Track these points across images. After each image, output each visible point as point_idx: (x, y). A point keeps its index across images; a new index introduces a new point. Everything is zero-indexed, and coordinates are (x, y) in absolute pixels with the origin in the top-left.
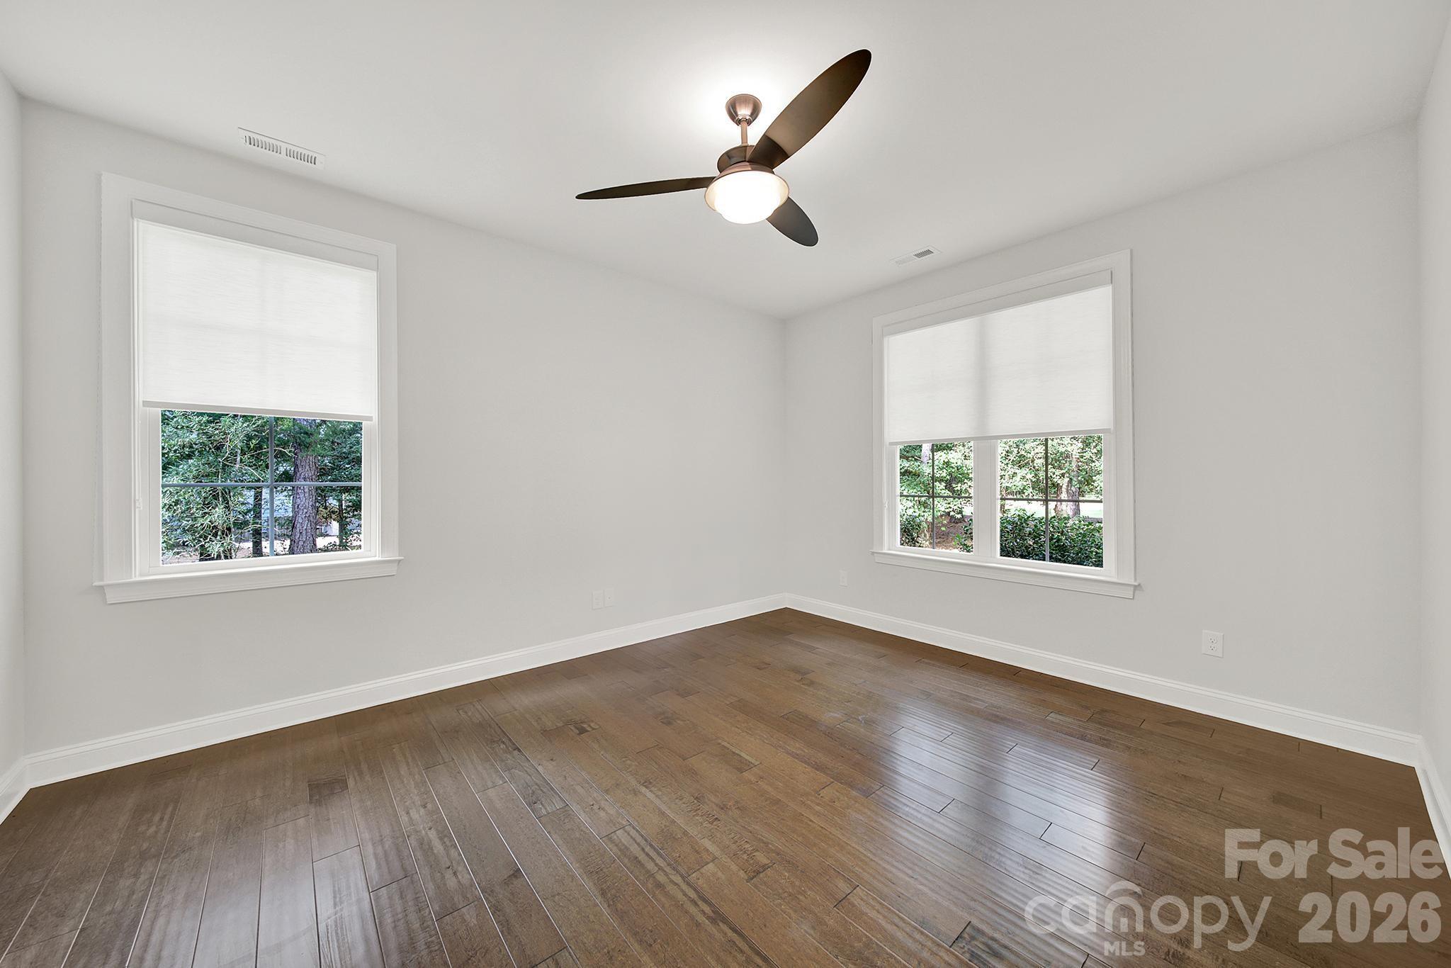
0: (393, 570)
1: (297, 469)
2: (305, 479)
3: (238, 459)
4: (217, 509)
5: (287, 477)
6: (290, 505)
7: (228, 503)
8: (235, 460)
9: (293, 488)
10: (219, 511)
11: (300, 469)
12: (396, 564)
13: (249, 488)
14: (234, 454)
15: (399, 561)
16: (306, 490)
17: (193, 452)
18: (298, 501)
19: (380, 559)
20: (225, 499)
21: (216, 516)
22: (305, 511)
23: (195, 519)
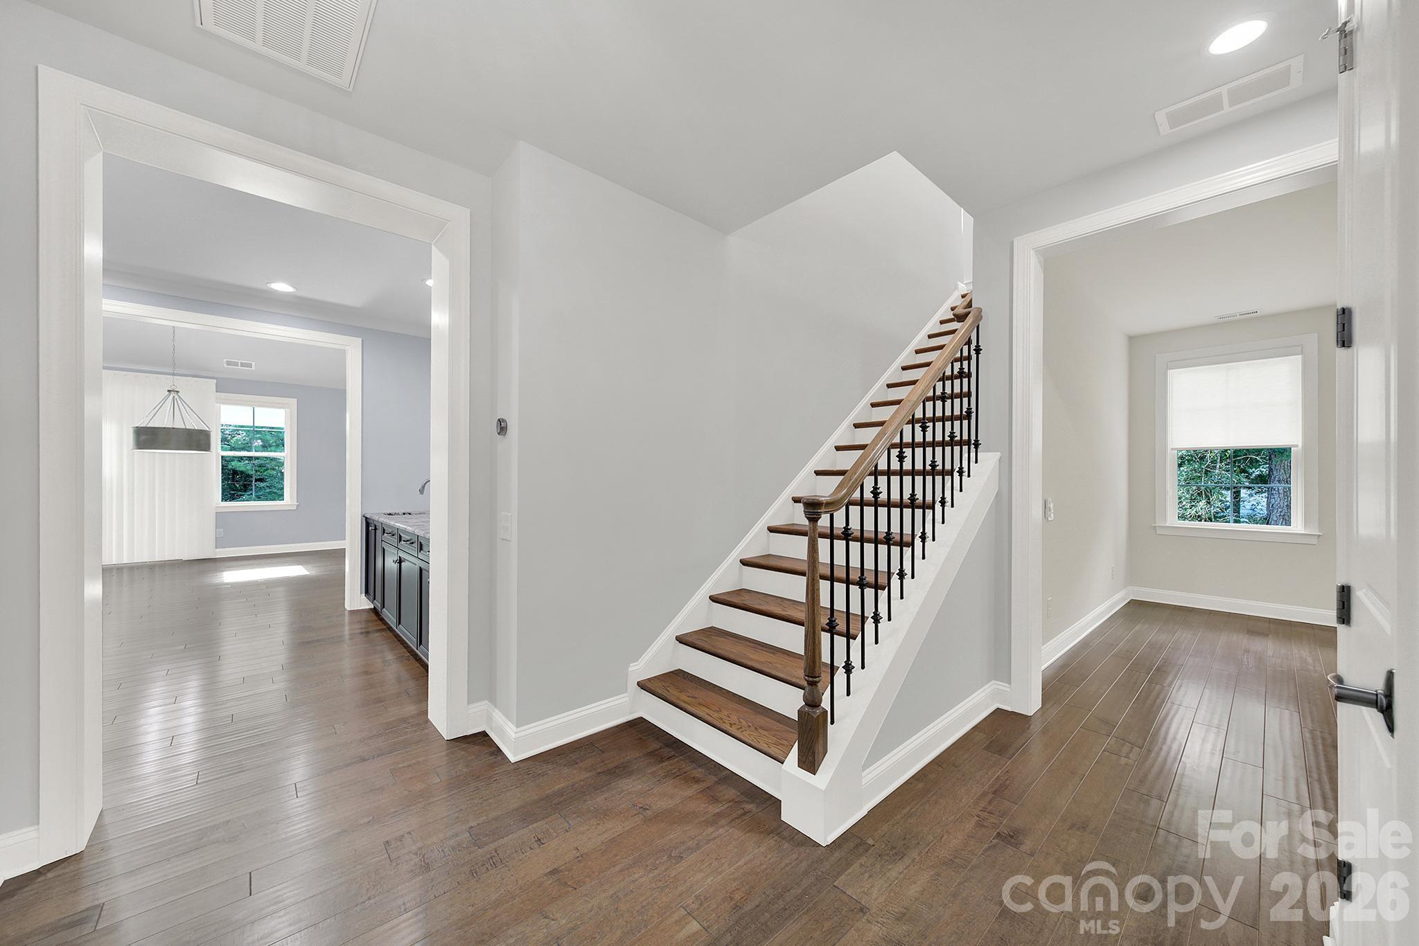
0: (1314, 541)
1: (1271, 473)
2: (1279, 481)
3: (1218, 466)
4: (1200, 503)
5: (1262, 479)
6: (1265, 504)
7: (1209, 499)
8: (1215, 467)
9: (1268, 489)
10: (1202, 503)
11: (1275, 473)
12: (1316, 537)
13: (1228, 489)
14: (1214, 462)
15: (1319, 536)
16: (1281, 491)
17: (1184, 462)
18: (1273, 501)
19: (1303, 532)
20: (1207, 496)
21: (1200, 508)
22: (1280, 510)
23: (1186, 509)
